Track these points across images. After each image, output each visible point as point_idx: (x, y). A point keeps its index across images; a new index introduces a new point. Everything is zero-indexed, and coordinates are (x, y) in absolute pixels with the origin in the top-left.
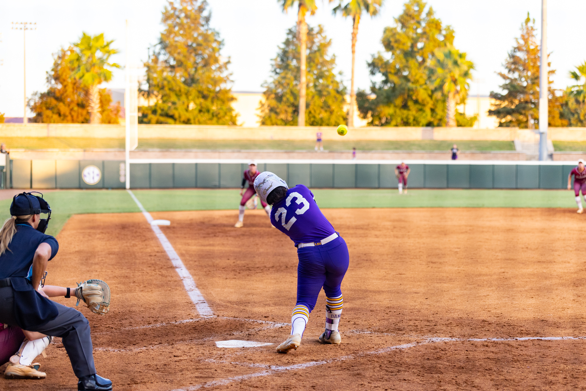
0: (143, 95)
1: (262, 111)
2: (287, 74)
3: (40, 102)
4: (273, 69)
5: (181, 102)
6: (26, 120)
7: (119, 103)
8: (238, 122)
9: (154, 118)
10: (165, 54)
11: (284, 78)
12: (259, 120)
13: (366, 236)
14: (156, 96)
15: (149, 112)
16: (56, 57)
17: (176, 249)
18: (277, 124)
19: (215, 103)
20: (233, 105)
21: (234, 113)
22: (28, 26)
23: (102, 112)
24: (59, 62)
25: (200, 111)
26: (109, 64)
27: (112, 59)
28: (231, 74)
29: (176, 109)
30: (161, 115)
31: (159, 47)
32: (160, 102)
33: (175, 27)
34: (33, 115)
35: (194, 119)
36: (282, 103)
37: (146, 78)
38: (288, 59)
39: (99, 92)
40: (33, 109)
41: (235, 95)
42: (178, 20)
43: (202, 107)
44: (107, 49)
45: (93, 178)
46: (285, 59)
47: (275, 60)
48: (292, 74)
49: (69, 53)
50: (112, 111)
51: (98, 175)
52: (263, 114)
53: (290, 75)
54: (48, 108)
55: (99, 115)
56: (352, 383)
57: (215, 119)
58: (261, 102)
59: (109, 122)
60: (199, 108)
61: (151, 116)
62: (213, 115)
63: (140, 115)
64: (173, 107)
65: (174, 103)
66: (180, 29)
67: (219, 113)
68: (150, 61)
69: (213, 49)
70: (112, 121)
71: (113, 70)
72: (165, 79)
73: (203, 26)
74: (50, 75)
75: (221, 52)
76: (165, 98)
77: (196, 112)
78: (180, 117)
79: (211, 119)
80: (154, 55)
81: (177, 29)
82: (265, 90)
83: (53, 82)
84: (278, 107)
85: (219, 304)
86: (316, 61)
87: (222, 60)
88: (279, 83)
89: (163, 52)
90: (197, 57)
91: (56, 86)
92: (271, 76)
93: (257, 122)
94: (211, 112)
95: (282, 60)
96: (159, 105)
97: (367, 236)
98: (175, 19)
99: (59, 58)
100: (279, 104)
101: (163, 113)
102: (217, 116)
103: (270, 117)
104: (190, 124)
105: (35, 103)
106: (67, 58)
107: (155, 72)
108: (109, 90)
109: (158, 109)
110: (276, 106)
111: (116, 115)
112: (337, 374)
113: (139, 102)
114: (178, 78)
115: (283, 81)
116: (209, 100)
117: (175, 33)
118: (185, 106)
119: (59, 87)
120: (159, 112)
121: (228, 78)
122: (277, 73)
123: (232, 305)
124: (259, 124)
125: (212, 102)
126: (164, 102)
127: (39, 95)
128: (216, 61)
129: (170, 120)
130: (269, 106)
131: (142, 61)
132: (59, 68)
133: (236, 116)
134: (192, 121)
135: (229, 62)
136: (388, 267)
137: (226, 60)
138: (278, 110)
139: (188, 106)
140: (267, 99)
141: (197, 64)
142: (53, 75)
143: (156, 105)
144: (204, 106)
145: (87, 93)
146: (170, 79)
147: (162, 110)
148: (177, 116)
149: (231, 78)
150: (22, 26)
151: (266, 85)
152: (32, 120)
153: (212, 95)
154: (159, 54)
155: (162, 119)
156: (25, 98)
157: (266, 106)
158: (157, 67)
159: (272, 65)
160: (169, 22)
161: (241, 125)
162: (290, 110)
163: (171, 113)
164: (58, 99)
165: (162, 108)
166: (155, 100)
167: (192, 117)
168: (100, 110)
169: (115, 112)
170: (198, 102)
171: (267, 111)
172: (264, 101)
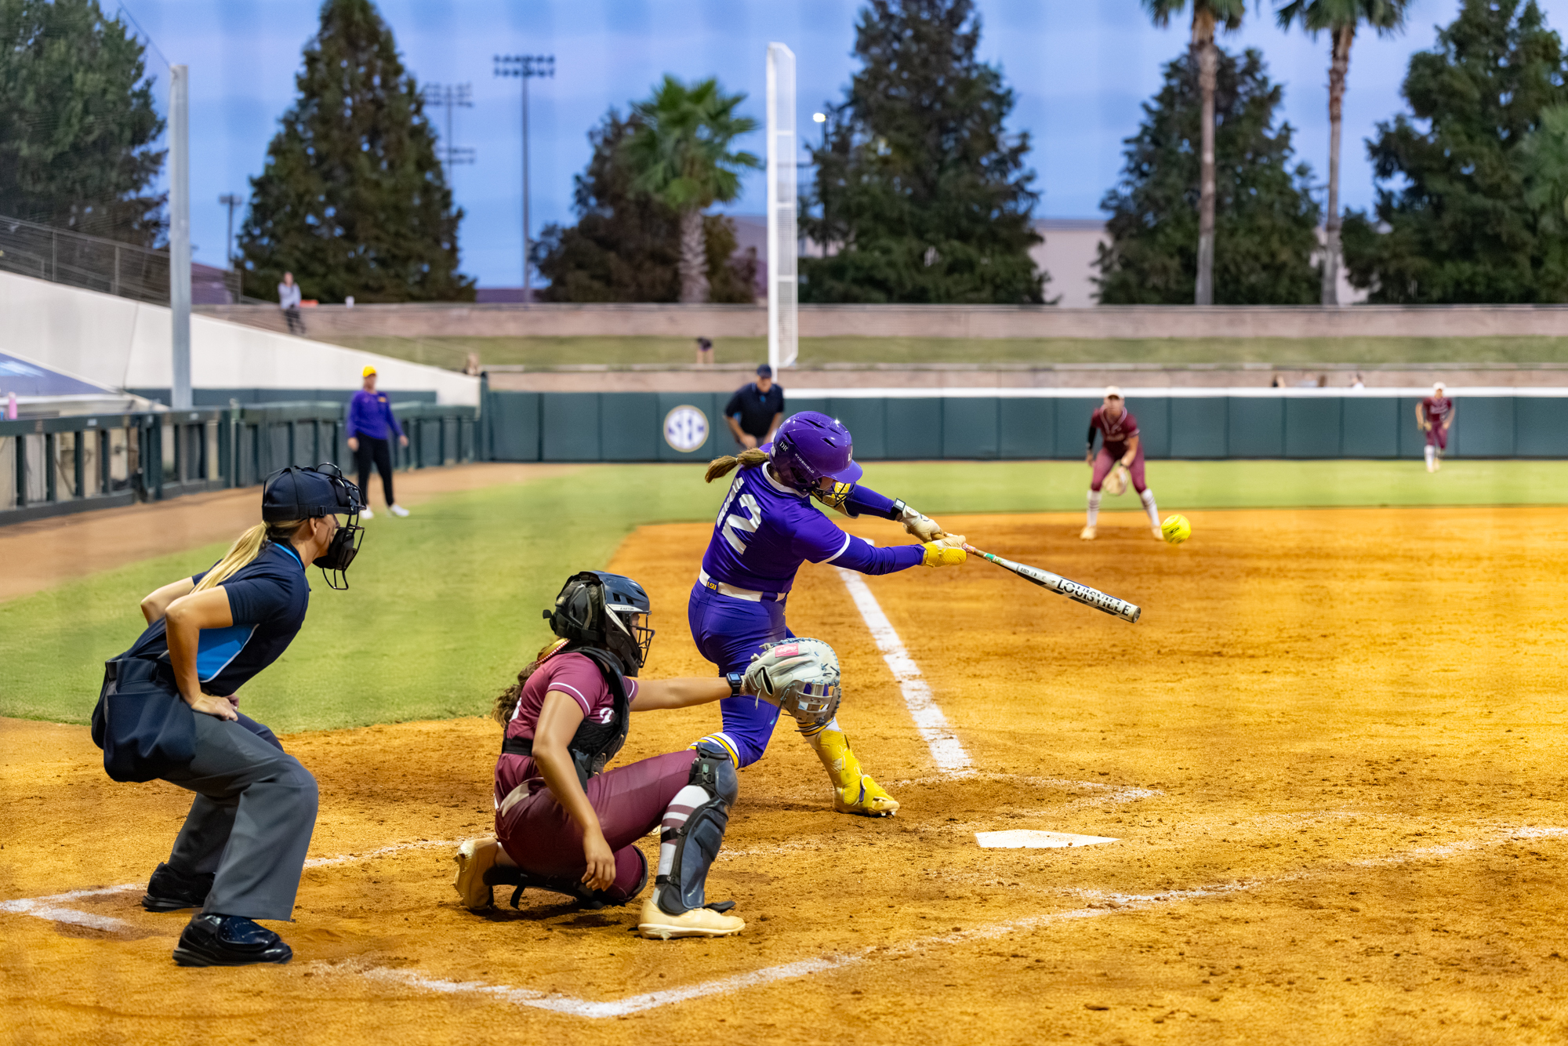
0: (812, 233)
1: (1106, 270)
2: (1167, 174)
3: (563, 248)
4: (1132, 165)
5: (904, 249)
6: (528, 295)
7: (753, 250)
8: (1048, 296)
9: (839, 287)
10: (863, 131)
11: (1158, 184)
12: (1095, 288)
13: (1360, 576)
14: (844, 235)
15: (827, 274)
16: (599, 140)
17: (885, 608)
18: (1143, 301)
19: (988, 251)
20: (1035, 253)
21: (1036, 273)
22: (534, 66)
23: (709, 275)
24: (607, 152)
25: (951, 269)
26: (728, 157)
27: (737, 145)
28: (1030, 178)
29: (891, 265)
30: (855, 281)
31: (849, 112)
32: (854, 248)
33: (889, 62)
34: (542, 283)
35: (936, 290)
36: (1156, 247)
37: (817, 190)
38: (1168, 138)
39: (704, 226)
40: (545, 269)
41: (1039, 231)
42: (896, 46)
43: (955, 260)
44: (723, 119)
45: (690, 436)
46: (1163, 140)
47: (1138, 140)
48: (1180, 175)
49: (630, 131)
50: (735, 272)
51: (701, 429)
52: (1107, 277)
53: (1174, 178)
54: (580, 266)
55: (703, 282)
56: (1311, 937)
57: (988, 289)
58: (1101, 247)
59: (730, 300)
60: (949, 259)
61: (830, 283)
62: (983, 279)
63: (804, 279)
64: (884, 260)
65: (886, 252)
66: (901, 68)
67: (998, 275)
68: (829, 148)
69: (984, 115)
70: (738, 296)
71: (738, 169)
72: (865, 191)
73: (958, 58)
74: (585, 186)
75: (1006, 122)
76: (863, 240)
77: (942, 271)
78: (900, 284)
79: (976, 289)
80: (836, 133)
81: (894, 66)
82: (1108, 216)
83: (593, 201)
84: (1144, 258)
85: (986, 742)
86: (1240, 141)
87: (1008, 140)
88: (1148, 197)
89: (859, 125)
90: (944, 138)
91: (599, 211)
92: (1127, 183)
93: (1093, 296)
94: (978, 271)
95: (1155, 142)
96: (850, 256)
97: (1364, 577)
98: (890, 44)
99: (607, 142)
100: (1146, 249)
101: (861, 275)
102: (992, 280)
103: (1124, 283)
104: (927, 301)
105: (551, 253)
106: (625, 142)
107: (842, 173)
108: (730, 221)
109: (847, 264)
110: (1140, 256)
111: (747, 281)
112: (1275, 917)
113: (801, 247)
114: (898, 189)
115: (1158, 194)
116: (974, 242)
117: (888, 77)
118: (915, 257)
119: (608, 213)
120: (851, 274)
121: (1022, 189)
122: (1143, 175)
123: (1018, 746)
124: (1095, 301)
125: (982, 247)
126: (863, 248)
127: (560, 235)
128: (993, 144)
129: (876, 294)
130: (1121, 256)
131: (807, 147)
132: (608, 166)
133: (1042, 280)
134: (932, 295)
135: (1023, 148)
136: (1414, 653)
137: (1014, 143)
138: (1145, 266)
139: (922, 258)
140: (1118, 238)
141: (945, 153)
142: (594, 185)
143: (843, 256)
144: (960, 256)
145: (674, 228)
146: (877, 191)
147: (859, 268)
148: (892, 283)
149: (1031, 187)
150: (519, 66)
151: (1114, 203)
152: (543, 296)
153: (980, 229)
154: (851, 129)
155: (856, 290)
156: (528, 240)
157: (1115, 257)
158: (848, 162)
159: (1129, 155)
160: (875, 51)
161: (1054, 303)
162: (1175, 264)
163: (879, 275)
164: (606, 244)
165: (858, 262)
166: (841, 244)
167: (930, 286)
168: (706, 268)
169: (744, 273)
170: (945, 247)
171: (1117, 268)
172: (1108, 242)
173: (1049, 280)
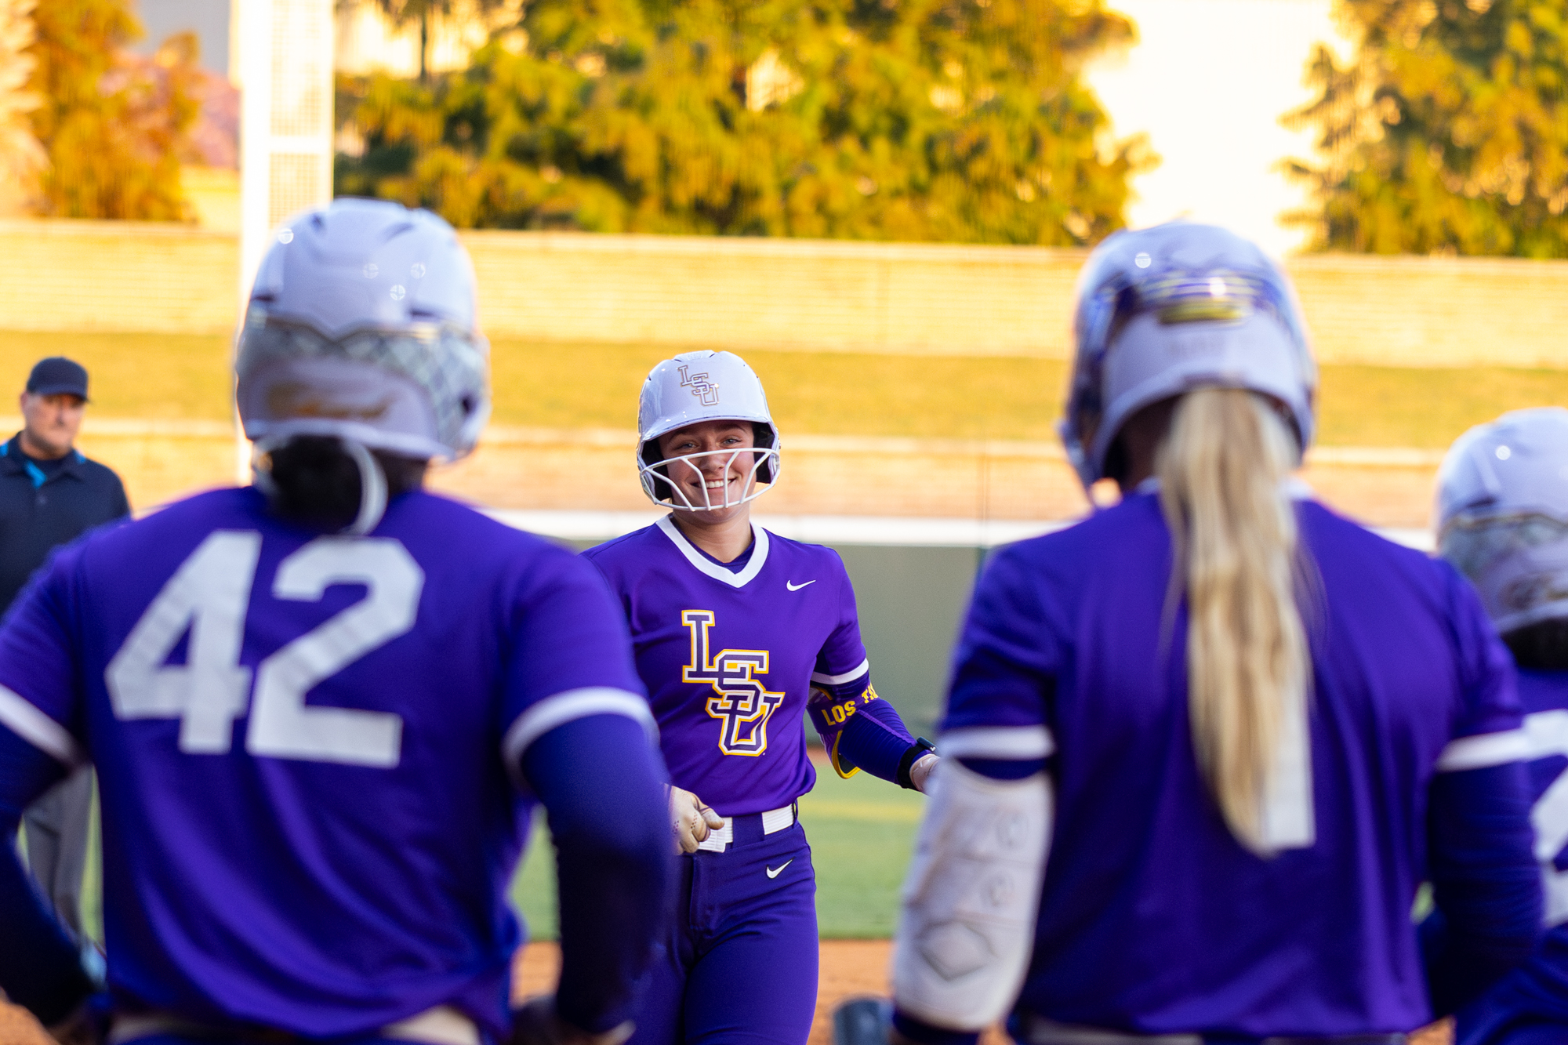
1: (1333, 136)
5: (681, 54)
7: (187, 43)
9: (464, 171)
12: (1304, 197)
15: (429, 127)
18: (1453, 243)
19: (953, 70)
21: (1105, 145)
25: (835, 124)
29: (638, 104)
30: (524, 154)
32: (516, 44)
35: (786, 189)
36: (1503, 69)
43: (849, 95)
50: (128, 115)
52: (1338, 161)
57: (949, 192)
58: (1323, 64)
59: (109, 208)
60: (825, 94)
61: (440, 156)
62: (933, 159)
63: (354, 144)
64: (613, 89)
65: (623, 61)
67: (978, 149)
70: (133, 190)
76: (552, 21)
77: (806, 130)
78: (668, 168)
84: (1464, 104)
93: (1293, 219)
94: (921, 129)
96: (503, 72)
100: (1470, 76)
101: (540, 135)
102: (960, 166)
103: (1397, 176)
104: (757, 229)
109: (493, 96)
110: (1447, 97)
111: (159, 142)
113: (343, 39)
116: (906, 36)
118: (718, 84)
120: (508, 125)
124: (1305, 235)
125: (931, 54)
126: (541, 49)
129: (592, 198)
133: (1123, 164)
134: (768, 206)
138: (1463, 131)
139: (739, 87)
140: (1376, 36)
143: (481, 72)
144: (863, 80)
147: (531, 112)
148: (642, 162)
157: (1365, 94)
163: (596, 137)
165: (531, 93)
166: (477, 34)
167: (766, 179)
168: (34, 101)
169: (157, 120)
170: (815, 49)
171: (1371, 130)
172: (1347, 50)
173: (1152, 160)
